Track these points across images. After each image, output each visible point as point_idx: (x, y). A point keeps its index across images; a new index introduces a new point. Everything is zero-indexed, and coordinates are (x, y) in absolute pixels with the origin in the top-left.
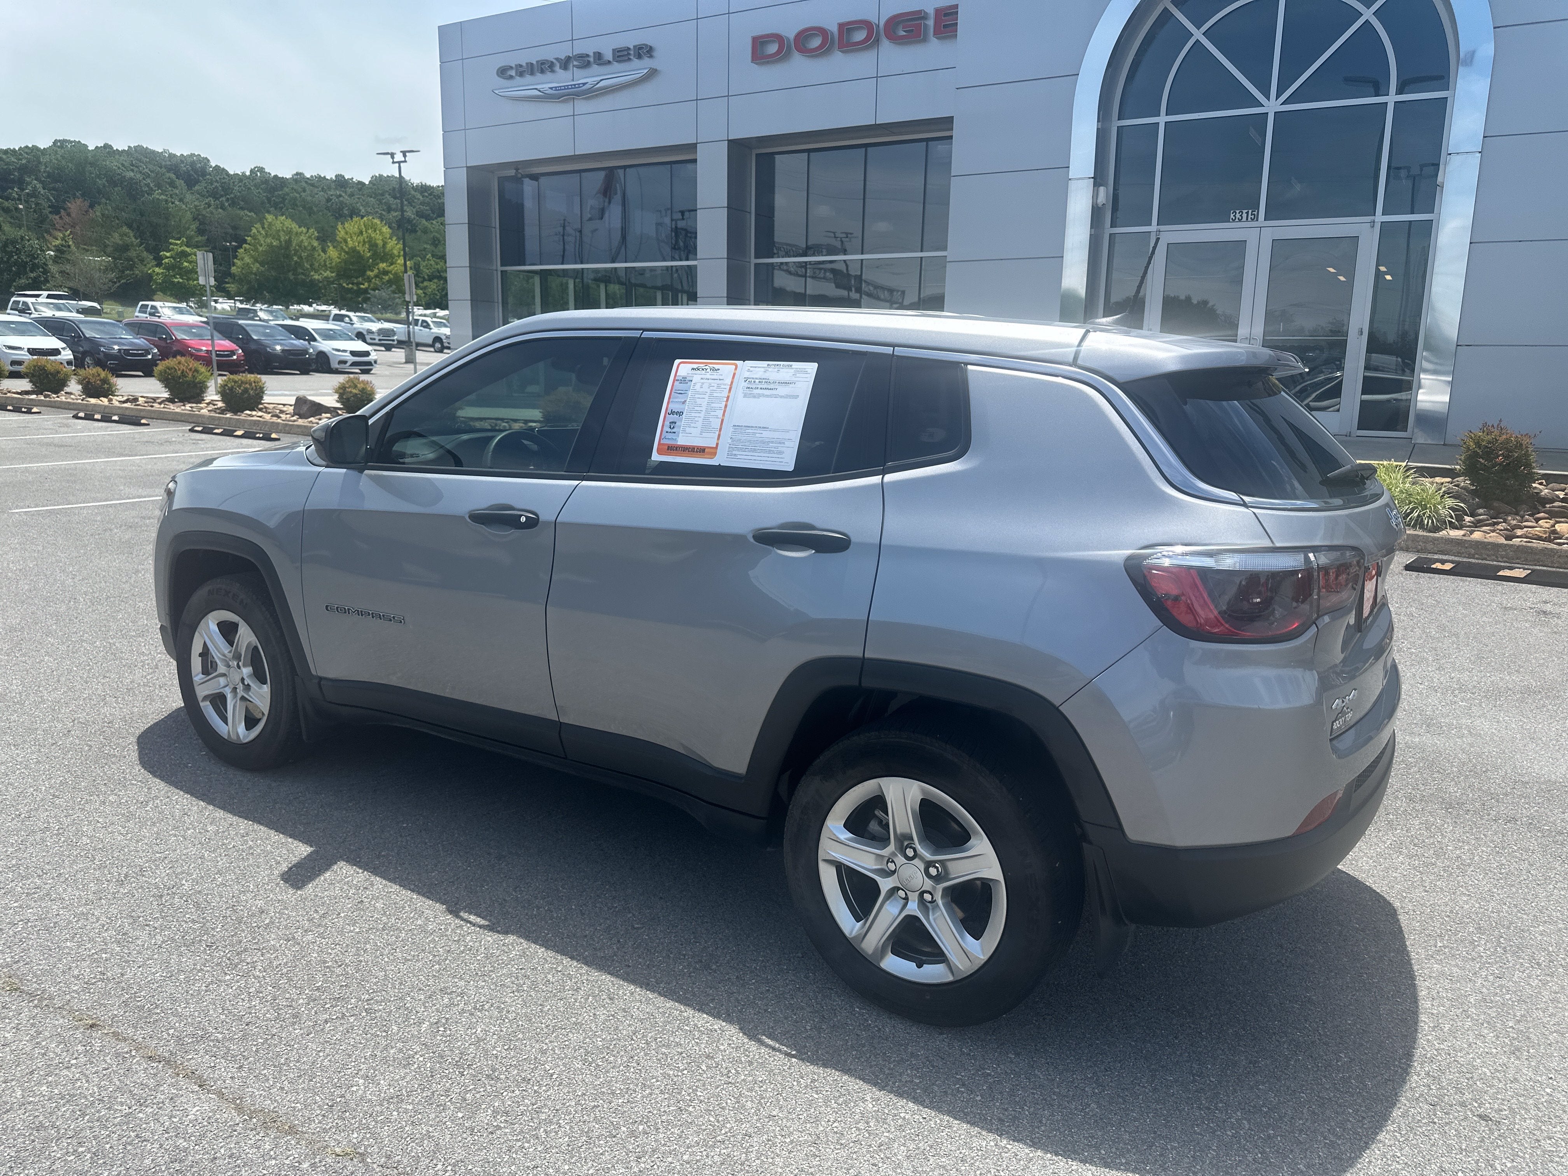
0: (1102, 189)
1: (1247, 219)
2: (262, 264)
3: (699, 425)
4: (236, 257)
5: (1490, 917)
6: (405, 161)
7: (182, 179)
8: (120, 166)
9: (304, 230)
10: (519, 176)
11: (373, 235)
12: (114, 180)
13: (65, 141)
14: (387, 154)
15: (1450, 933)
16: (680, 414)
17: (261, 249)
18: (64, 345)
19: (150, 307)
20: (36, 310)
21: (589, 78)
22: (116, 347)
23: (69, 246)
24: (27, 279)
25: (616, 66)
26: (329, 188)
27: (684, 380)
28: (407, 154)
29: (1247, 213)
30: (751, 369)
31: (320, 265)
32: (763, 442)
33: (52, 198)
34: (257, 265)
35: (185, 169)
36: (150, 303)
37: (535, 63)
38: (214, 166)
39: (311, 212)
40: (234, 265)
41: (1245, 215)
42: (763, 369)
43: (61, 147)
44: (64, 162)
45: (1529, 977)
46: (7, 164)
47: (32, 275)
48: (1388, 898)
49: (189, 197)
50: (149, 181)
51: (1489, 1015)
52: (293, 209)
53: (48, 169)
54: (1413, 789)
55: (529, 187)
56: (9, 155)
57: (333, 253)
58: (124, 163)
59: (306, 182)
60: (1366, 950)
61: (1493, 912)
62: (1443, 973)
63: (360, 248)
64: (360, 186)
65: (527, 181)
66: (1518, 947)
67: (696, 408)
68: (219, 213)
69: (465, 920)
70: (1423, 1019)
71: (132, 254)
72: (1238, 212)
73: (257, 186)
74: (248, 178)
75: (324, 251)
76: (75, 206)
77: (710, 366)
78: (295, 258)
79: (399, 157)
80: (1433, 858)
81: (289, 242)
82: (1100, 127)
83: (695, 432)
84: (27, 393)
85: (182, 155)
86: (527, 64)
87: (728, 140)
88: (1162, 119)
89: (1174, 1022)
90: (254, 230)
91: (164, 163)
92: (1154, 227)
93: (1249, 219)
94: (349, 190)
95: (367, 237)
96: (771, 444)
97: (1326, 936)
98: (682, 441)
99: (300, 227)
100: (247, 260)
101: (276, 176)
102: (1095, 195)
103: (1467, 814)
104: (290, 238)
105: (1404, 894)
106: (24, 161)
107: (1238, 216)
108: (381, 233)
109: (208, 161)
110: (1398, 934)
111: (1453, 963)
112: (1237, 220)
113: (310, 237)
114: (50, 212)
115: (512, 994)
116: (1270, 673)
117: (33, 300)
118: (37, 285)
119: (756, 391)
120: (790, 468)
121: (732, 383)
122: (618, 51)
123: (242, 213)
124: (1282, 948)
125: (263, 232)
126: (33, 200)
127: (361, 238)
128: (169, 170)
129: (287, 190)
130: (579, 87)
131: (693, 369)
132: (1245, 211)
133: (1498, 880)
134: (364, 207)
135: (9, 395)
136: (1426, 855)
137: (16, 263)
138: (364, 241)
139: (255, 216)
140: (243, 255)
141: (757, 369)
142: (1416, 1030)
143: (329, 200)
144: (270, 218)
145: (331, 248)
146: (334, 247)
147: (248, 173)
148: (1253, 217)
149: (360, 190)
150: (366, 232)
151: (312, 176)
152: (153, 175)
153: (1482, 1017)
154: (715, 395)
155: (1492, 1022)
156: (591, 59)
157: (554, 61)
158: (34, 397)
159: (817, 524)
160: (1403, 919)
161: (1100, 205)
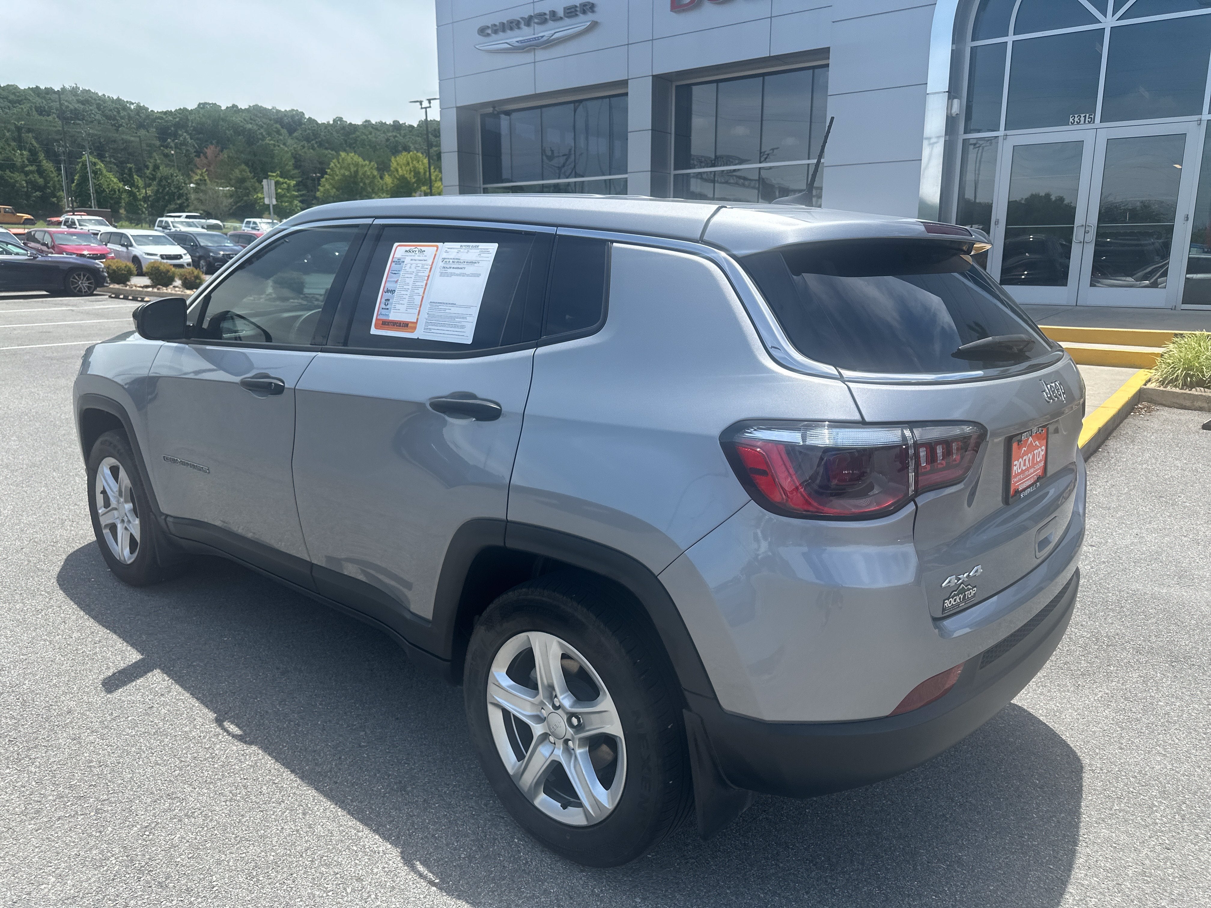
0: (956, 102)
1: (1085, 122)
2: (337, 189)
3: (405, 302)
4: (319, 184)
5: (1178, 780)
6: (430, 107)
7: (286, 129)
8: (243, 120)
9: (367, 162)
10: (495, 112)
11: (417, 165)
12: (238, 131)
13: (206, 103)
14: (417, 101)
15: (1131, 795)
16: (393, 292)
17: (337, 178)
18: (185, 252)
19: (252, 223)
20: (174, 227)
21: (546, 32)
22: (222, 253)
23: (205, 180)
24: (176, 204)
25: (567, 21)
26: (388, 131)
27: (399, 262)
28: (432, 101)
29: (1085, 117)
30: (448, 250)
31: (378, 189)
32: (451, 317)
33: (196, 146)
34: (334, 190)
35: (287, 121)
36: (252, 220)
37: (505, 22)
38: (307, 117)
39: (375, 149)
40: (318, 190)
41: (1082, 119)
42: (456, 250)
43: (203, 108)
44: (204, 119)
45: (1200, 850)
46: (166, 121)
47: (179, 202)
48: (1079, 754)
49: (290, 141)
50: (262, 130)
51: (1143, 890)
52: (362, 147)
53: (193, 125)
54: (1144, 641)
55: (504, 121)
56: (167, 115)
57: (388, 179)
58: (246, 118)
59: (372, 127)
60: (1037, 809)
61: (1184, 775)
62: (1108, 840)
63: (407, 176)
64: (410, 129)
65: (503, 116)
66: (1199, 816)
67: (405, 287)
68: (311, 153)
69: (224, 729)
70: (1071, 890)
71: (248, 184)
72: (1076, 116)
73: (337, 132)
74: (332, 125)
75: (381, 178)
76: (210, 151)
77: (419, 248)
78: (361, 184)
79: (425, 104)
80: (1139, 713)
81: (356, 172)
82: (954, 48)
83: (402, 308)
84: (147, 287)
85: (286, 110)
86: (500, 23)
87: (653, 76)
88: (1010, 39)
89: (813, 874)
90: (332, 165)
91: (273, 117)
92: (1001, 132)
93: (1087, 122)
94: (403, 132)
95: (413, 167)
96: (456, 320)
97: (1001, 790)
98: (393, 316)
99: (364, 161)
100: (328, 186)
101: (350, 123)
102: (949, 107)
103: (1190, 669)
104: (357, 169)
105: (1097, 751)
106: (177, 120)
107: (1076, 119)
108: (423, 164)
109: (304, 114)
110: (1076, 793)
111: (1123, 829)
112: (1075, 123)
113: (372, 168)
114: (196, 156)
115: (224, 803)
116: (872, 550)
117: (172, 219)
118: (181, 209)
119: (450, 271)
120: (469, 341)
121: (433, 263)
122: (568, 9)
123: (326, 152)
124: (953, 801)
125: (338, 165)
126: (184, 147)
127: (408, 168)
128: (276, 122)
129: (358, 133)
130: (539, 39)
131: (406, 251)
132: (1082, 115)
133: (1200, 740)
134: (413, 144)
135: (134, 288)
136: (1134, 710)
137: (168, 193)
138: (410, 170)
139: (335, 154)
140: (325, 183)
141: (452, 250)
142: (1059, 902)
143: (388, 140)
144: (343, 154)
145: (387, 176)
146: (389, 175)
147: (331, 122)
148: (1090, 120)
149: (410, 131)
150: (412, 163)
151: (376, 123)
152: (265, 126)
153: (1135, 892)
154: (420, 274)
155: (1144, 899)
156: (548, 17)
157: (520, 20)
158: (150, 289)
159: (479, 394)
160: (1087, 777)
161: (954, 115)
